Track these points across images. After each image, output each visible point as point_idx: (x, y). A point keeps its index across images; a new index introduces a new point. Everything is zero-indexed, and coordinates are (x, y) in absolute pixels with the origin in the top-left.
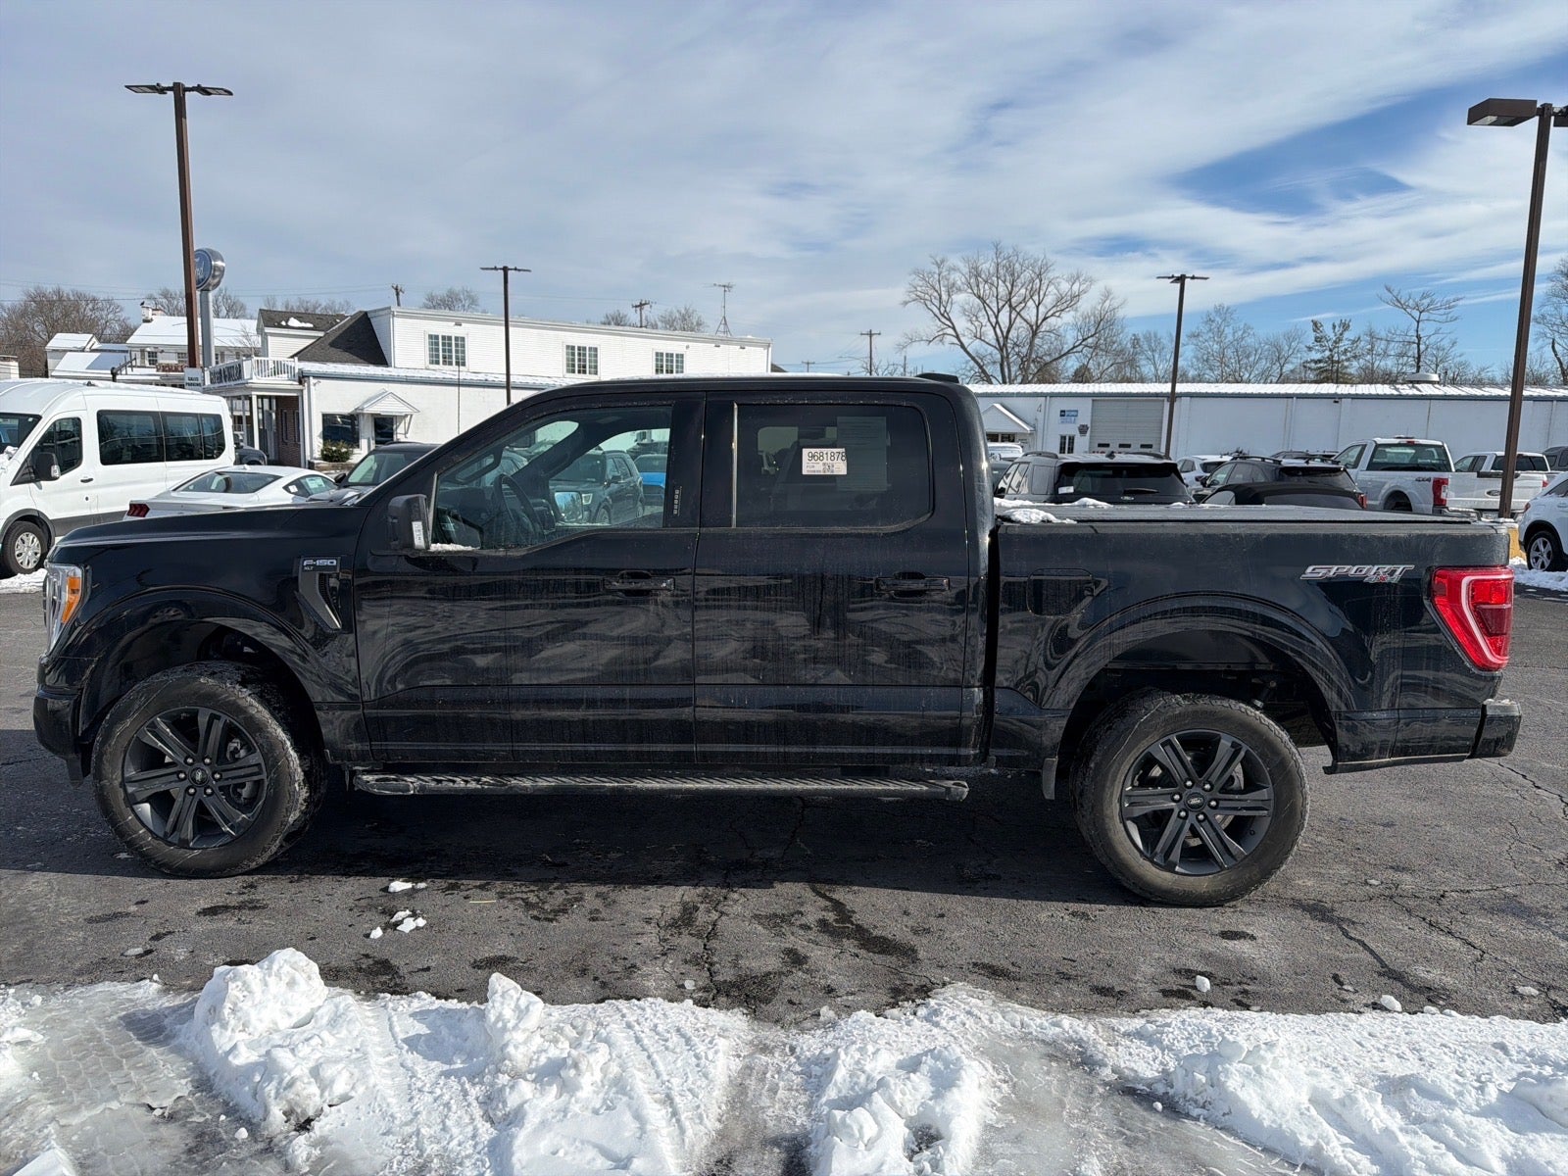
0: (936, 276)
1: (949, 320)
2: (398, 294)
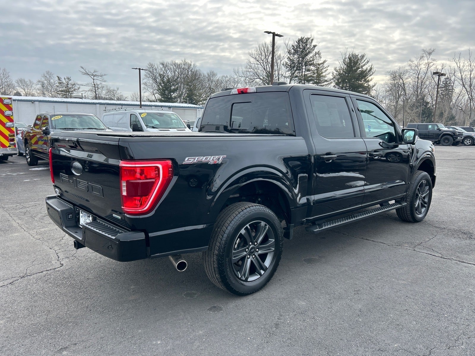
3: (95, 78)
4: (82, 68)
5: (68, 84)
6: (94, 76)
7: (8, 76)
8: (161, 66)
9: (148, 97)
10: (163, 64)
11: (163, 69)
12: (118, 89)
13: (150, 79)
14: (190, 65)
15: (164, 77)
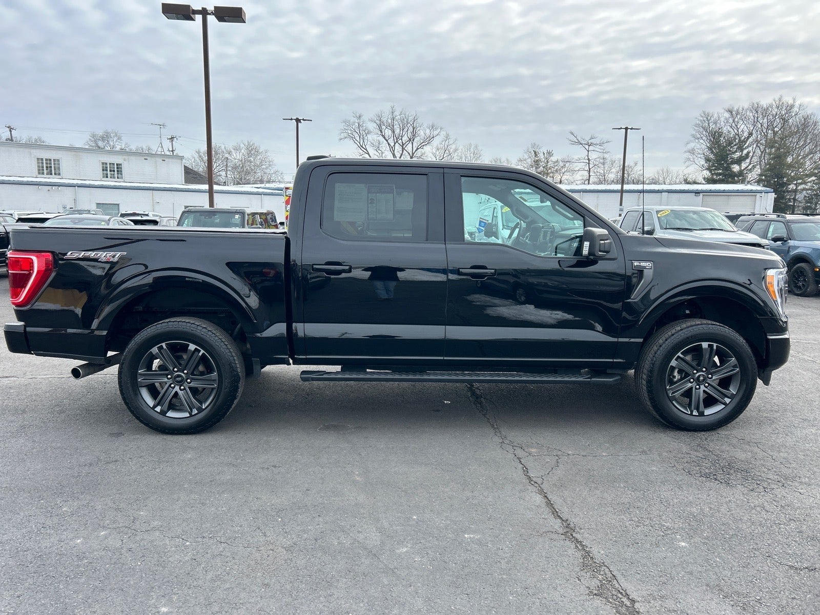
0: (357, 124)
1: (366, 150)
2: (11, 131)
3: (591, 148)
4: (572, 133)
5: (548, 162)
6: (589, 146)
7: (480, 156)
8: (727, 115)
9: (687, 176)
10: (730, 112)
11: (731, 120)
12: (636, 164)
13: (701, 141)
14: (792, 106)
15: (720, 136)
